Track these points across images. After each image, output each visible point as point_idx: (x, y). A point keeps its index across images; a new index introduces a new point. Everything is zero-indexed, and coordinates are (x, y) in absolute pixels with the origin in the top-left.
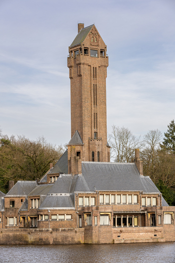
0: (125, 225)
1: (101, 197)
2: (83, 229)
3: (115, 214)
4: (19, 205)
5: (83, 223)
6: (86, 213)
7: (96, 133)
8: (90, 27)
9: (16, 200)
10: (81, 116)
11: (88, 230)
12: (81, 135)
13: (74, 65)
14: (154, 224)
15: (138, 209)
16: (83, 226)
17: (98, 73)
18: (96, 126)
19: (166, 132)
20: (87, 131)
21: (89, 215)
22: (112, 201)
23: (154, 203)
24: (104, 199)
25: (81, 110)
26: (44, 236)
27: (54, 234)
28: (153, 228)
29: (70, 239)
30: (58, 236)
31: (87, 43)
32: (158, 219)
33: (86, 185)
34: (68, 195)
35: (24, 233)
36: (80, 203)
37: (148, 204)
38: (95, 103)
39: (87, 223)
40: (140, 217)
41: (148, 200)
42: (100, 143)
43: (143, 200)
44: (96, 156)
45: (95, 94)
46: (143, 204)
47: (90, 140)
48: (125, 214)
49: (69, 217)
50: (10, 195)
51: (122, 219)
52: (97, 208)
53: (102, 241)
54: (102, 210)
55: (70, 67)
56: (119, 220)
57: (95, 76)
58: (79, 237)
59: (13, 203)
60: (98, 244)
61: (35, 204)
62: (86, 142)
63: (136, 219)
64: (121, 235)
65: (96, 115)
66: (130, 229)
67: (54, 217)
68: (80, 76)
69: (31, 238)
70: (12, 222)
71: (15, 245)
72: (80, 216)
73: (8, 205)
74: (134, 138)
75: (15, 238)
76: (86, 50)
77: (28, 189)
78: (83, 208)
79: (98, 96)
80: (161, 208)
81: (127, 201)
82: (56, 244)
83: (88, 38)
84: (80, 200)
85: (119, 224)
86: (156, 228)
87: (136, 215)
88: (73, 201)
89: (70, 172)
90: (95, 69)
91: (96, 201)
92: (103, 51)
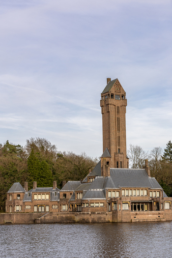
0: (139, 209)
1: (123, 191)
2: (111, 213)
3: (132, 203)
4: (69, 197)
5: (111, 208)
6: (113, 202)
7: (119, 149)
8: (114, 81)
9: (67, 194)
10: (109, 138)
11: (115, 213)
12: (110, 151)
13: (105, 105)
14: (158, 209)
15: (147, 199)
16: (111, 210)
17: (121, 111)
18: (119, 145)
19: (166, 148)
20: (113, 148)
21: (115, 203)
22: (130, 194)
23: (158, 195)
24: (125, 193)
25: (109, 135)
26: (85, 217)
27: (93, 216)
28: (158, 212)
29: (103, 219)
30: (95, 217)
31: (113, 91)
32: (161, 206)
33: (113, 184)
34: (101, 190)
35: (73, 215)
36: (109, 196)
37: (154, 196)
38: (119, 130)
39: (114, 208)
40: (149, 205)
41: (154, 193)
42: (122, 156)
43: (151, 193)
44: (119, 164)
45: (119, 124)
46: (151, 196)
47: (116, 154)
48: (139, 203)
49: (102, 205)
50: (63, 191)
51: (137, 206)
52: (121, 199)
53: (124, 220)
54: (124, 200)
55: (102, 106)
56: (135, 206)
57: (118, 112)
58: (108, 218)
59: (65, 195)
60: (121, 222)
61: (80, 196)
62: (113, 155)
63: (146, 206)
64: (136, 216)
65: (119, 137)
66: (142, 212)
67: (92, 205)
68: (109, 112)
69: (77, 219)
70: (65, 208)
72: (109, 204)
73: (62, 197)
74: (144, 153)
75: (67, 218)
76: (112, 95)
77: (75, 186)
78: (111, 199)
79: (120, 125)
80: (163, 199)
81: (140, 194)
82: (94, 222)
83: (113, 87)
84: (109, 193)
85: (135, 209)
86: (160, 212)
87: (146, 203)
88: (104, 193)
89: (103, 175)
90: (118, 108)
91: (120, 194)
92: (123, 96)
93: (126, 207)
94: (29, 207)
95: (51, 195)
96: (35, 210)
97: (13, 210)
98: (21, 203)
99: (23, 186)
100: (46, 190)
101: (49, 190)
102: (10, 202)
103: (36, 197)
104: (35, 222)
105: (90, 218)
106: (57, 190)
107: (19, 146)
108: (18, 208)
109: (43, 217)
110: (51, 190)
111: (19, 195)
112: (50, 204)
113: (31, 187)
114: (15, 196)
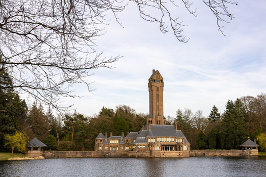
0: (168, 150)
2: (149, 152)
3: (162, 146)
4: (130, 142)
5: (149, 149)
6: (151, 145)
7: (158, 113)
8: (157, 71)
9: (129, 140)
10: (152, 107)
11: (151, 151)
12: (152, 114)
13: (151, 86)
15: (174, 144)
17: (160, 89)
18: (159, 110)
20: (155, 113)
22: (163, 140)
23: (181, 141)
24: (159, 140)
25: (153, 104)
26: (134, 154)
27: (138, 153)
28: (178, 152)
29: (144, 155)
30: (139, 154)
31: (155, 78)
32: (181, 148)
33: (152, 134)
34: (144, 138)
36: (149, 141)
37: (179, 141)
38: (158, 101)
39: (151, 149)
40: (175, 147)
41: (179, 140)
42: (160, 117)
43: (176, 140)
44: (158, 122)
45: (158, 98)
46: (176, 142)
47: (156, 116)
48: (168, 146)
49: (144, 147)
50: (127, 138)
51: (166, 147)
52: (154, 143)
53: (156, 156)
54: (156, 144)
55: (149, 87)
57: (158, 90)
58: (147, 154)
59: (127, 141)
60: (154, 157)
62: (154, 117)
63: (173, 148)
64: (164, 154)
65: (158, 106)
66: (170, 152)
67: (138, 147)
68: (152, 90)
70: (127, 148)
72: (149, 146)
76: (154, 80)
77: (133, 136)
78: (150, 143)
80: (182, 143)
81: (169, 140)
82: (138, 157)
83: (155, 75)
85: (166, 150)
86: (180, 151)
87: (173, 146)
88: (146, 140)
89: (146, 129)
90: (158, 88)
91: (156, 140)
92: (162, 81)
93: (157, 148)
94: (107, 148)
95: (120, 140)
96: (111, 149)
97: (98, 149)
98: (102, 145)
99: (104, 135)
100: (117, 137)
102: (97, 145)
103: (111, 142)
104: (104, 157)
105: (136, 154)
106: (123, 138)
107: (112, 110)
108: (100, 148)
109: (109, 154)
110: (120, 137)
111: (101, 141)
112: (119, 146)
113: (109, 136)
114: (99, 140)
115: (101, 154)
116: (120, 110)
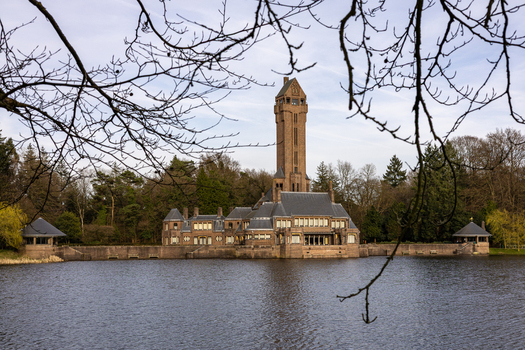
0: (317, 243)
1: (296, 221)
2: (279, 246)
4: (236, 227)
5: (279, 241)
6: (282, 232)
7: (296, 168)
8: (292, 81)
9: (234, 223)
10: (284, 154)
11: (283, 247)
12: (284, 169)
13: (279, 111)
15: (328, 230)
17: (300, 118)
18: (296, 163)
20: (288, 166)
21: (283, 235)
22: (306, 224)
23: (343, 226)
24: (298, 222)
25: (284, 150)
26: (247, 251)
27: (256, 250)
28: (338, 246)
29: (268, 254)
30: (258, 251)
31: (289, 94)
32: (343, 239)
33: (284, 211)
34: (268, 219)
36: (278, 226)
37: (337, 226)
38: (296, 143)
39: (282, 241)
40: (330, 237)
41: (337, 224)
42: (300, 176)
43: (333, 223)
44: (296, 187)
45: (296, 135)
46: (333, 226)
47: (291, 174)
48: (317, 235)
49: (269, 237)
50: (229, 219)
52: (290, 230)
53: (293, 256)
54: (294, 231)
55: (276, 114)
56: (312, 239)
57: (296, 121)
58: (276, 252)
59: (231, 225)
60: (290, 258)
61: (247, 226)
62: (287, 176)
63: (326, 239)
64: (310, 251)
65: (296, 153)
66: (321, 247)
67: (256, 237)
68: (283, 121)
69: (238, 253)
70: (230, 240)
71: (227, 259)
72: (278, 236)
73: (227, 227)
76: (288, 100)
77: (243, 214)
78: (280, 230)
79: (298, 137)
80: (345, 230)
81: (318, 224)
82: (257, 258)
83: (290, 89)
84: (278, 223)
85: (312, 243)
86: (341, 246)
87: (327, 235)
88: (272, 223)
89: (272, 200)
90: (296, 115)
91: (292, 223)
92: (303, 100)
93: (296, 240)
94: (188, 239)
95: (214, 224)
96: (196, 242)
97: (169, 241)
98: (178, 233)
99: (181, 212)
100: (208, 218)
101: (213, 218)
102: (166, 233)
103: (196, 227)
104: (186, 257)
105: (252, 253)
106: (222, 218)
107: (192, 162)
108: (174, 240)
109: (196, 251)
110: (215, 218)
111: (176, 225)
112: (213, 235)
113: (191, 215)
114: (172, 224)
115: (177, 251)
116: (209, 162)
